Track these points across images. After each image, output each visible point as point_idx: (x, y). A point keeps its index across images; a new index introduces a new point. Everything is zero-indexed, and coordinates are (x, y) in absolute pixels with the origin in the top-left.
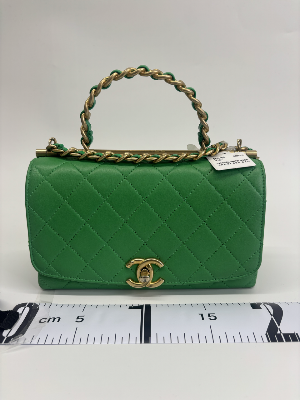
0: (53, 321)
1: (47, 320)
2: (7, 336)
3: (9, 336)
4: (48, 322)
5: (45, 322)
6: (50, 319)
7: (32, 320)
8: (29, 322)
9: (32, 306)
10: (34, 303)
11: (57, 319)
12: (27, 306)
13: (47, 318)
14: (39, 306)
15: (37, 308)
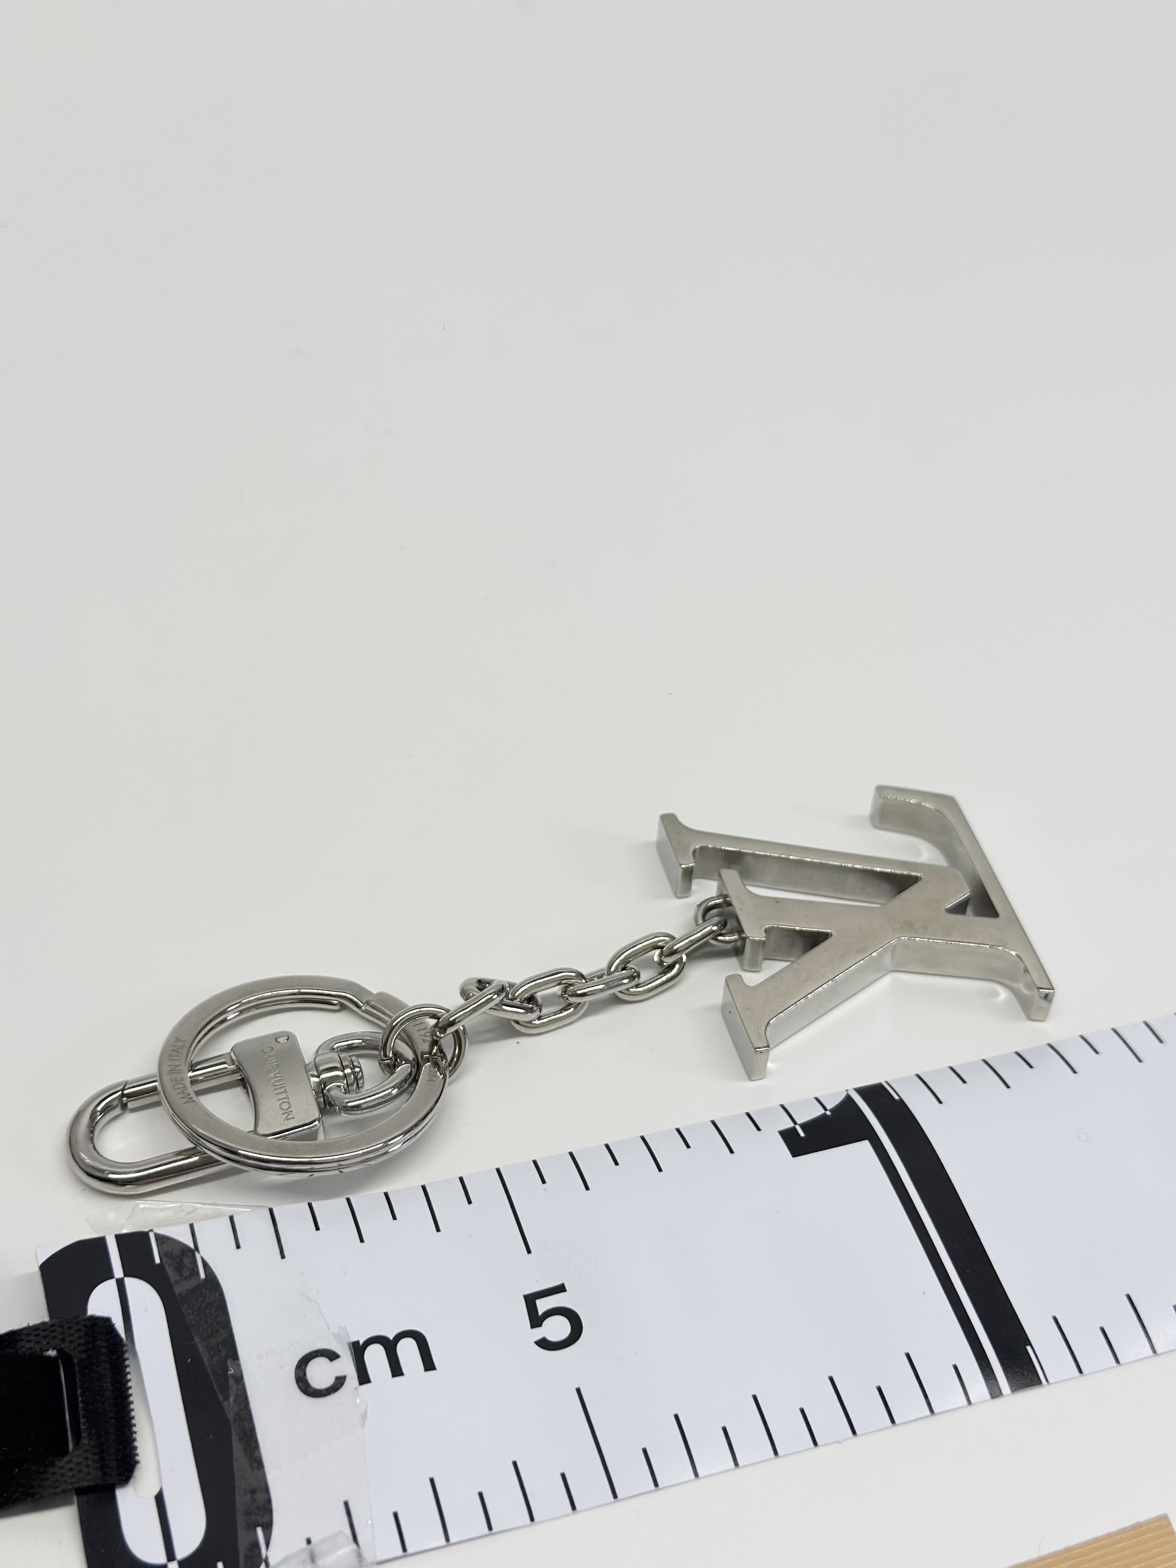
0: (396, 1370)
1: (346, 1366)
2: (170, 1557)
4: (364, 1378)
5: (340, 1382)
6: (358, 1350)
7: (239, 1379)
8: (230, 1406)
9: (157, 1260)
10: (152, 1230)
11: (407, 1350)
12: (126, 1275)
13: (333, 1349)
14: (198, 1251)
15: (202, 1275)
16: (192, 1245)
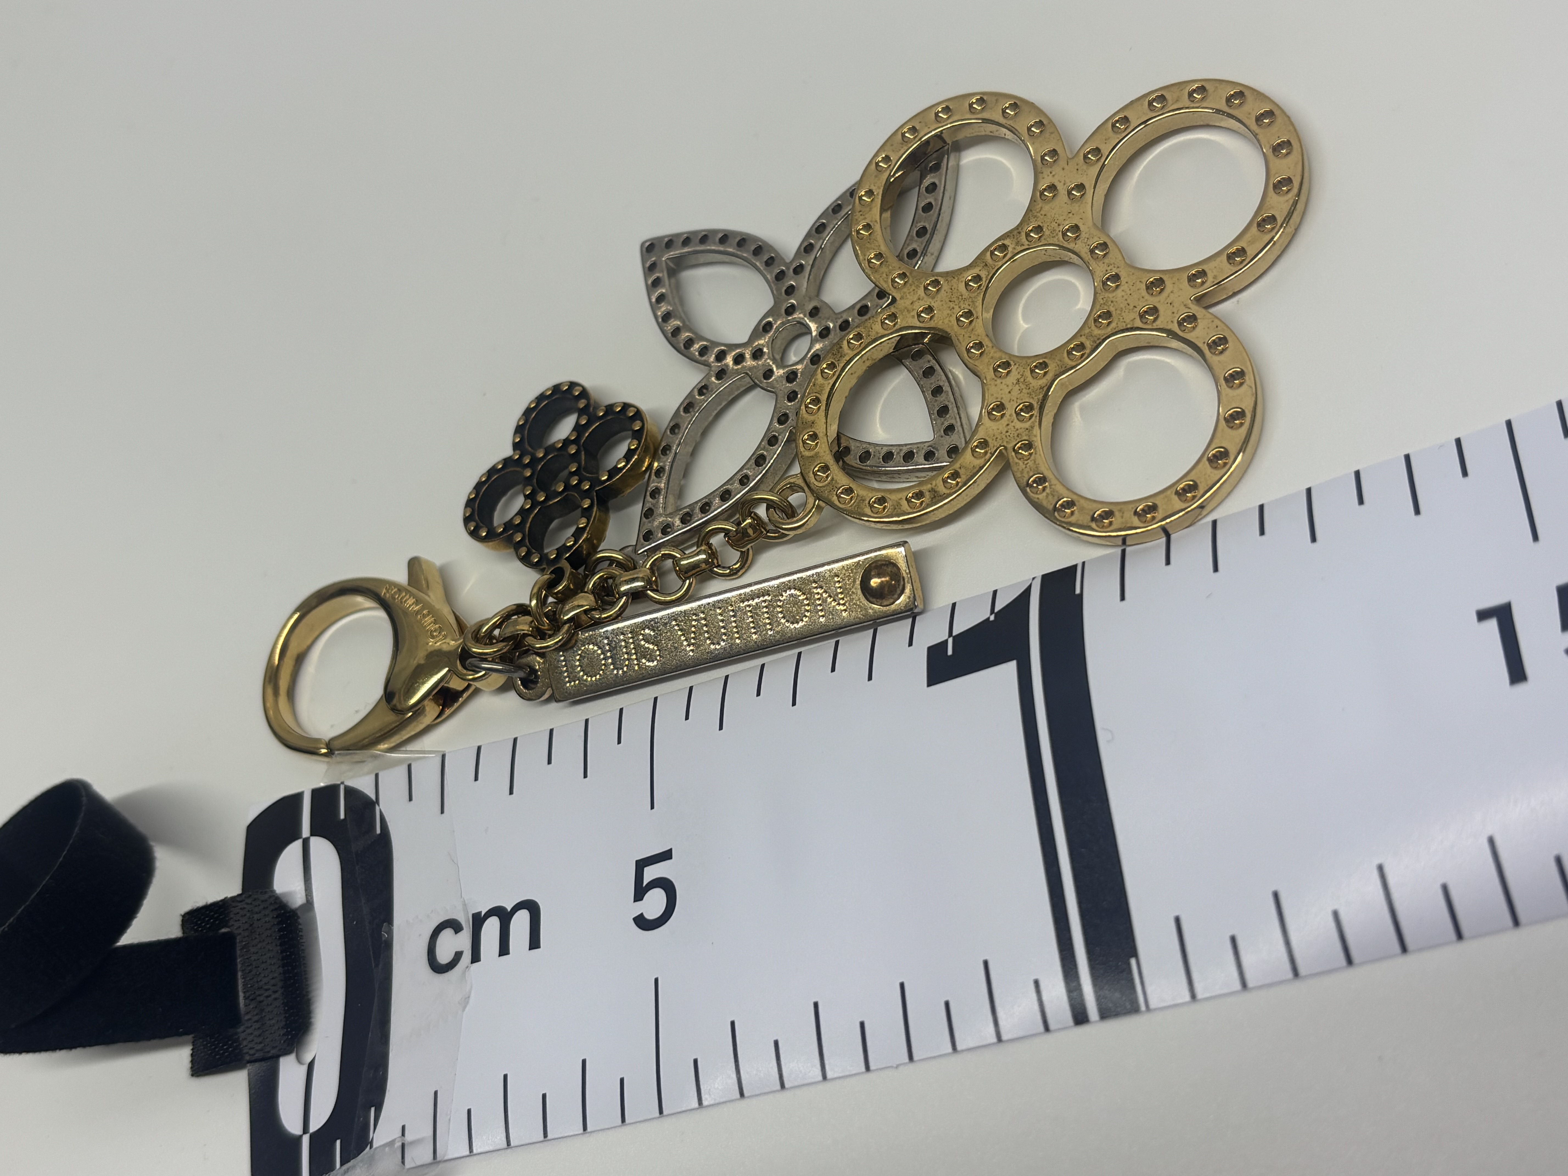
0: (504, 948)
1: (463, 941)
2: (306, 1129)
3: (314, 1126)
4: (476, 955)
5: (458, 957)
6: (478, 922)
7: (388, 945)
8: (378, 972)
9: (342, 816)
10: (342, 783)
11: (521, 922)
12: (313, 833)
13: (459, 920)
14: (379, 805)
15: (378, 831)
16: (373, 797)
